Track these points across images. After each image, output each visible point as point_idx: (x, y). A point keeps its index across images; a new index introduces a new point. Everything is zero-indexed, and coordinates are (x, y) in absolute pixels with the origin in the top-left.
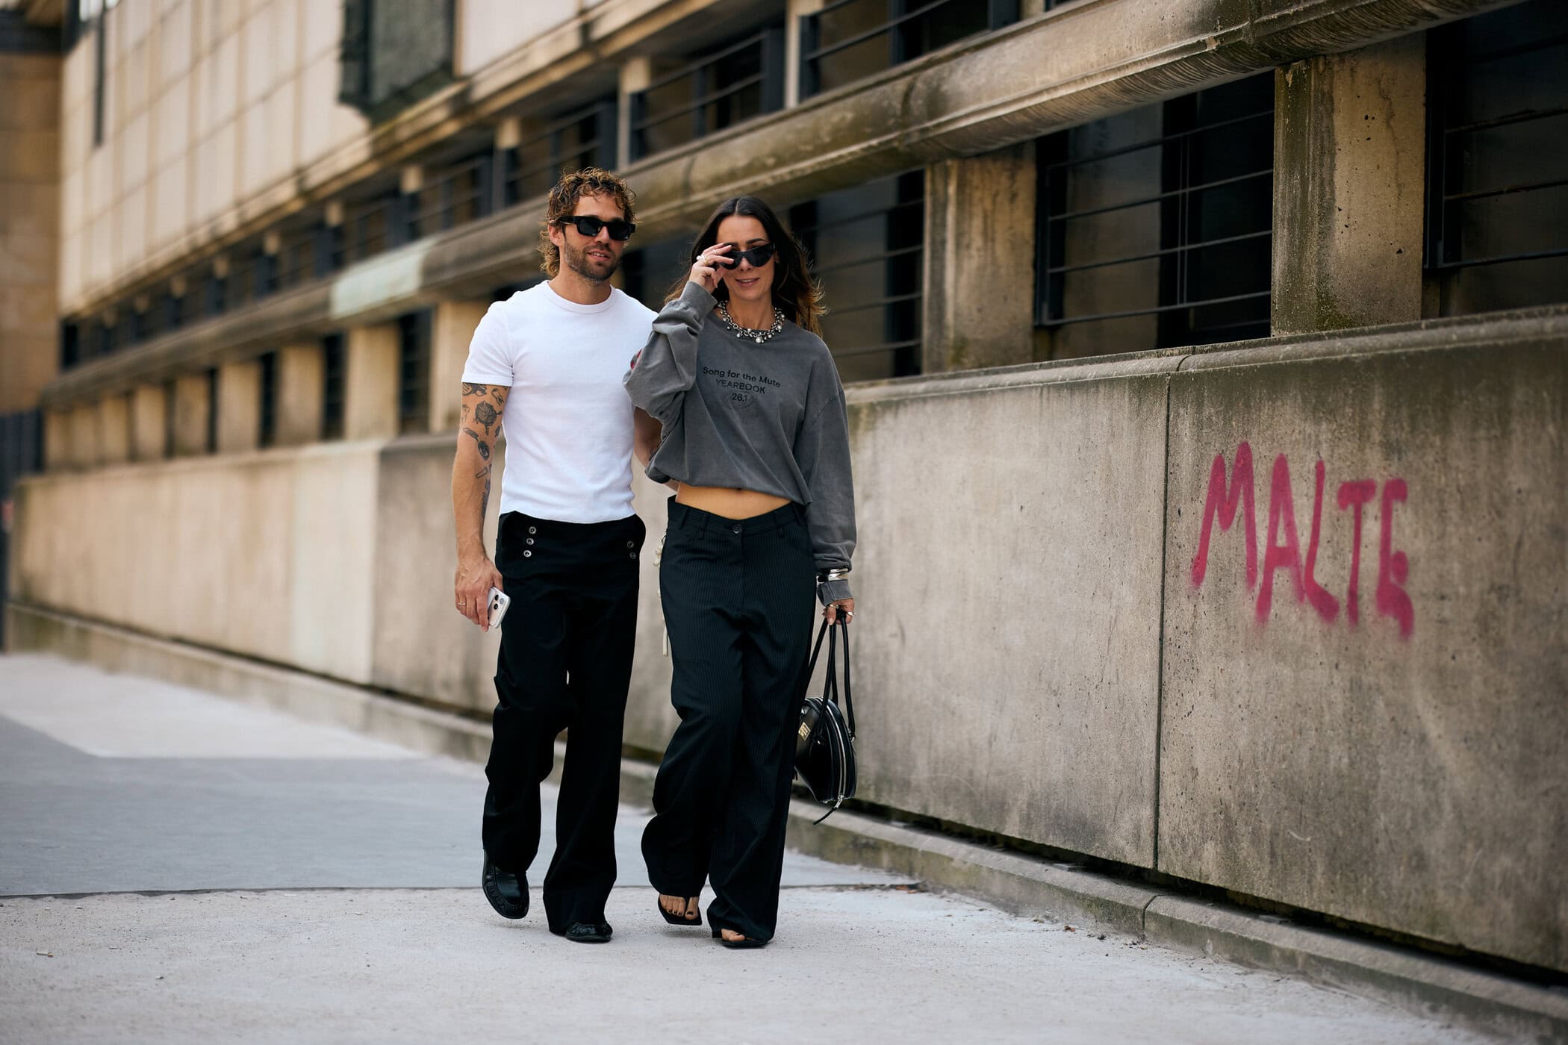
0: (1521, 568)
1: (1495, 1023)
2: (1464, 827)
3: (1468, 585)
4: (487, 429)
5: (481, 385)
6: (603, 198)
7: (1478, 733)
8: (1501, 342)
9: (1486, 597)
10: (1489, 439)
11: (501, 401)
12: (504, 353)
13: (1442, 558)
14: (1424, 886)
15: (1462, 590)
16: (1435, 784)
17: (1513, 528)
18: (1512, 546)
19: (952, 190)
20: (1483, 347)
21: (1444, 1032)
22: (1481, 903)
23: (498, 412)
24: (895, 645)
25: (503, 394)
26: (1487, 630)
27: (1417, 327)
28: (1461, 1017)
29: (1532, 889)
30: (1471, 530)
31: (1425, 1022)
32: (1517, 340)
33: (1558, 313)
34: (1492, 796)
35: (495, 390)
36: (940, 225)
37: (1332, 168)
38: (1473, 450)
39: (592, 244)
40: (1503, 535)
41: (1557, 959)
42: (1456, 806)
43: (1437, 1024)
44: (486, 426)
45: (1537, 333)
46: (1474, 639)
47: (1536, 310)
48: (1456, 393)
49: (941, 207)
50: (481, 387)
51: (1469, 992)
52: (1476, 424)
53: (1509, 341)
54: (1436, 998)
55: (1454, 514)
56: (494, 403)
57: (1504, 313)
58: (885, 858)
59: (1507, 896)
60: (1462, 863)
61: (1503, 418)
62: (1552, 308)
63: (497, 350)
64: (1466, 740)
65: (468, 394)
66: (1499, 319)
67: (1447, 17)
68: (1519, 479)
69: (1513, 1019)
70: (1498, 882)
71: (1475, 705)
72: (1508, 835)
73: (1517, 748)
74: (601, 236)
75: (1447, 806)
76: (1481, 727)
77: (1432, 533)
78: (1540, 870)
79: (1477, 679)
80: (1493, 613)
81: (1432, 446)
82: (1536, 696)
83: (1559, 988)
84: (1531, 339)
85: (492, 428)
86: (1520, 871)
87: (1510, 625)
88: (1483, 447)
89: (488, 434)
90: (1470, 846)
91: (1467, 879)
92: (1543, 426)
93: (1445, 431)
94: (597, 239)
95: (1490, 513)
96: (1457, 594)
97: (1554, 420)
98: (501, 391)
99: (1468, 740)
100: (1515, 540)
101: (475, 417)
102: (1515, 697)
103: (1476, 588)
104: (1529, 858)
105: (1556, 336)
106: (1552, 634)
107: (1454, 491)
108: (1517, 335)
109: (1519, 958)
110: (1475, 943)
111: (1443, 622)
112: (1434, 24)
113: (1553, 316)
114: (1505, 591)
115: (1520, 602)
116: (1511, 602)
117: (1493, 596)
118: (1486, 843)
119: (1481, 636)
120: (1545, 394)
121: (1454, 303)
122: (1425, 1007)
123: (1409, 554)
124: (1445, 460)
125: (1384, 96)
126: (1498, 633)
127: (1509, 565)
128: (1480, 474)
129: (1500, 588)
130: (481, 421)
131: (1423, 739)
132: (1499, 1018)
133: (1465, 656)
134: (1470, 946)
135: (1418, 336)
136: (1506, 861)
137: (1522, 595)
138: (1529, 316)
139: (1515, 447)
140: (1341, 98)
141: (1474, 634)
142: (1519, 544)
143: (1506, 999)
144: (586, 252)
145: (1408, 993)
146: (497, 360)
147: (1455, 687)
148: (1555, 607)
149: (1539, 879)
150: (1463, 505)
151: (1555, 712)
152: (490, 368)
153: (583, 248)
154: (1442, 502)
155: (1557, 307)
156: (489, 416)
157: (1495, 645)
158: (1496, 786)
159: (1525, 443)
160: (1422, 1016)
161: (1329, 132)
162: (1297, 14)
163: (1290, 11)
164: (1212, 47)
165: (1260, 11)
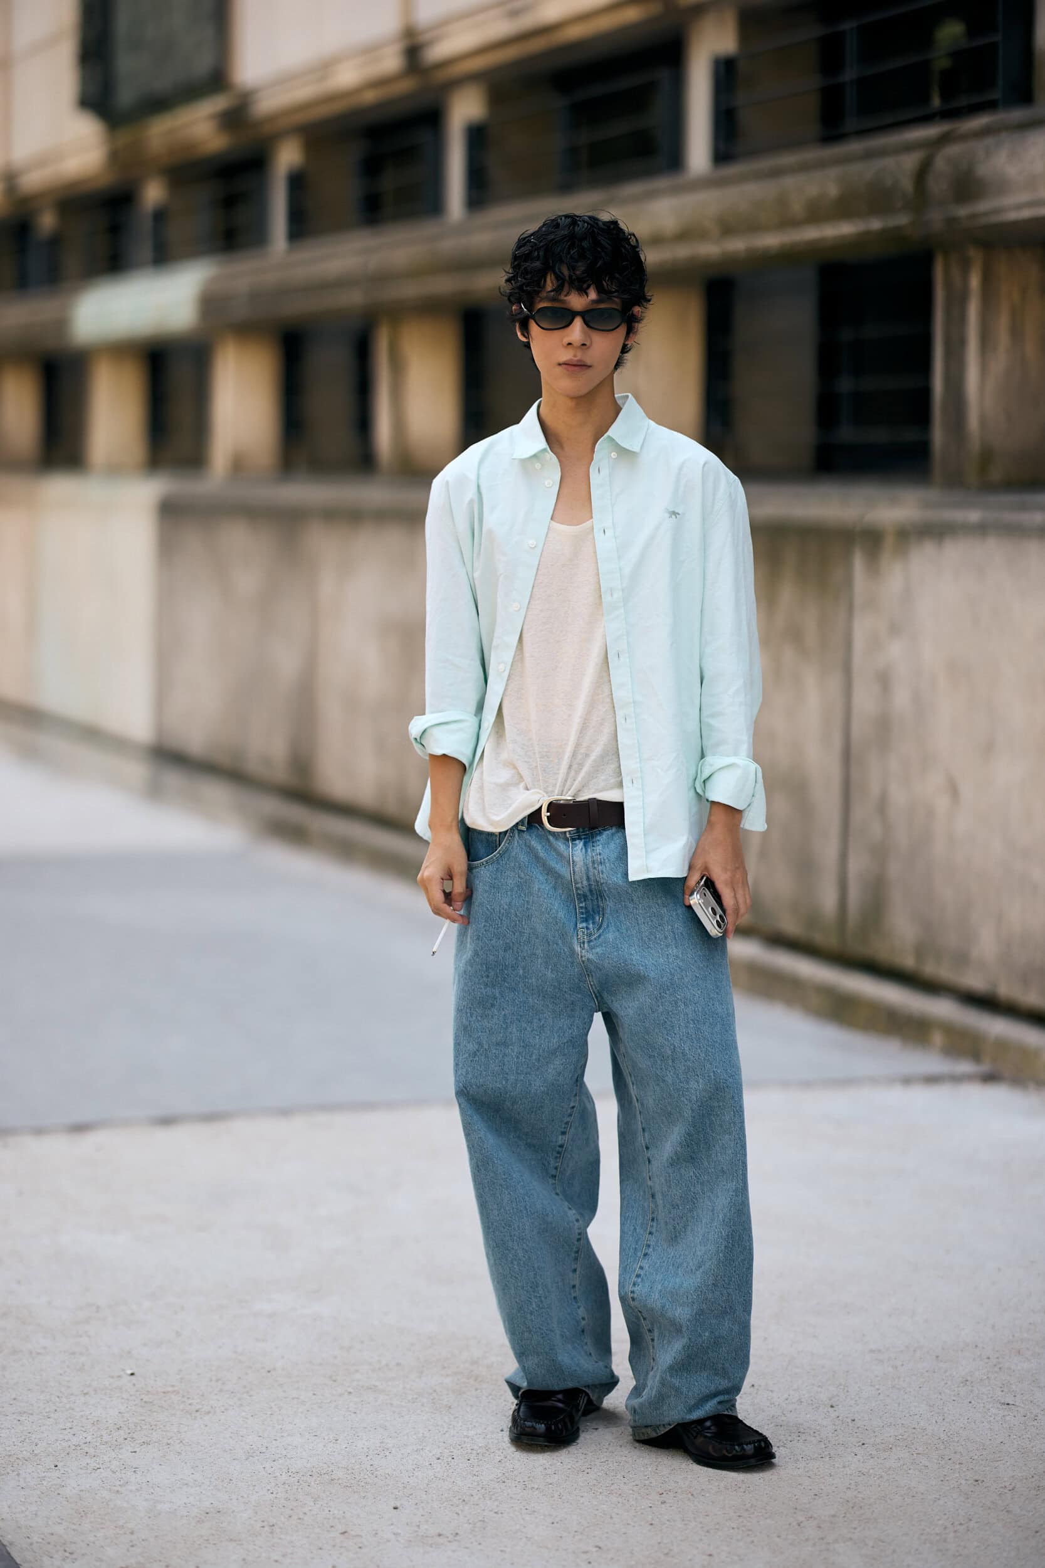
19: (975, 282)
24: (942, 803)
36: (957, 319)
49: (958, 301)
58: (938, 1038)
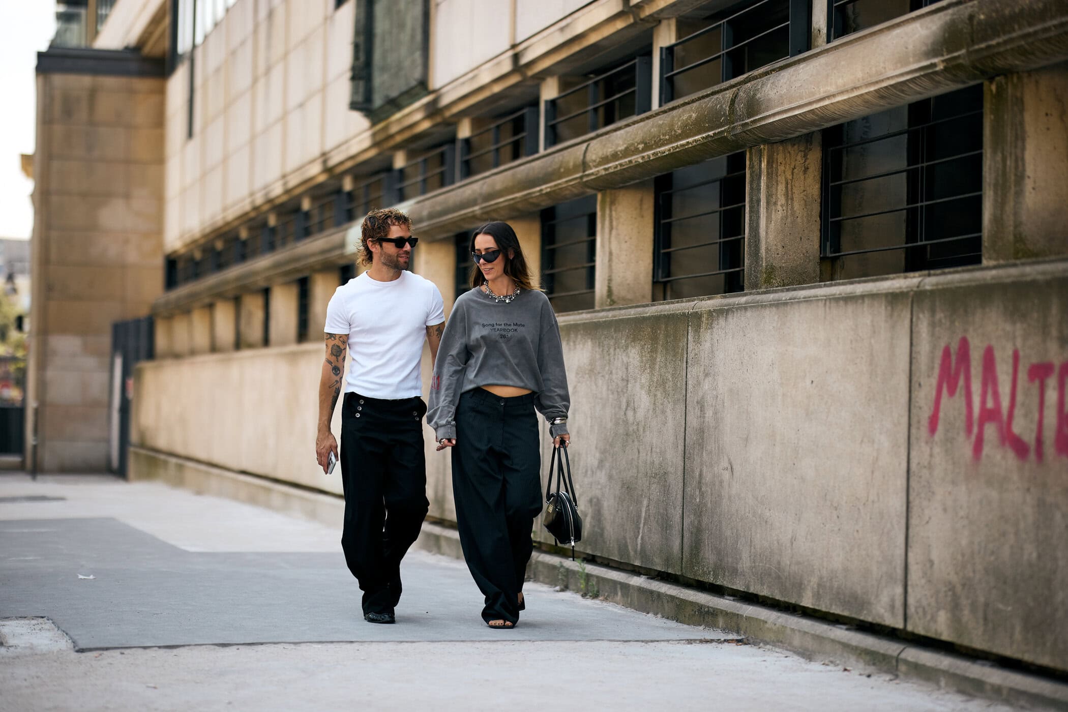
4: (337, 359)
5: (335, 334)
11: (345, 342)
19: (764, 165)
23: (342, 349)
24: (726, 477)
35: (340, 337)
36: (756, 189)
37: (1023, 149)
44: (336, 357)
49: (756, 177)
50: (333, 335)
56: (341, 343)
58: (721, 621)
74: (406, 247)
85: (340, 358)
89: (338, 362)
94: (404, 249)
98: (345, 336)
101: (331, 352)
125: (1059, 100)
130: (334, 355)
140: (1029, 99)
146: (342, 321)
156: (338, 352)
161: (1022, 123)
162: (998, 44)
163: (994, 42)
164: (940, 67)
165: (973, 42)
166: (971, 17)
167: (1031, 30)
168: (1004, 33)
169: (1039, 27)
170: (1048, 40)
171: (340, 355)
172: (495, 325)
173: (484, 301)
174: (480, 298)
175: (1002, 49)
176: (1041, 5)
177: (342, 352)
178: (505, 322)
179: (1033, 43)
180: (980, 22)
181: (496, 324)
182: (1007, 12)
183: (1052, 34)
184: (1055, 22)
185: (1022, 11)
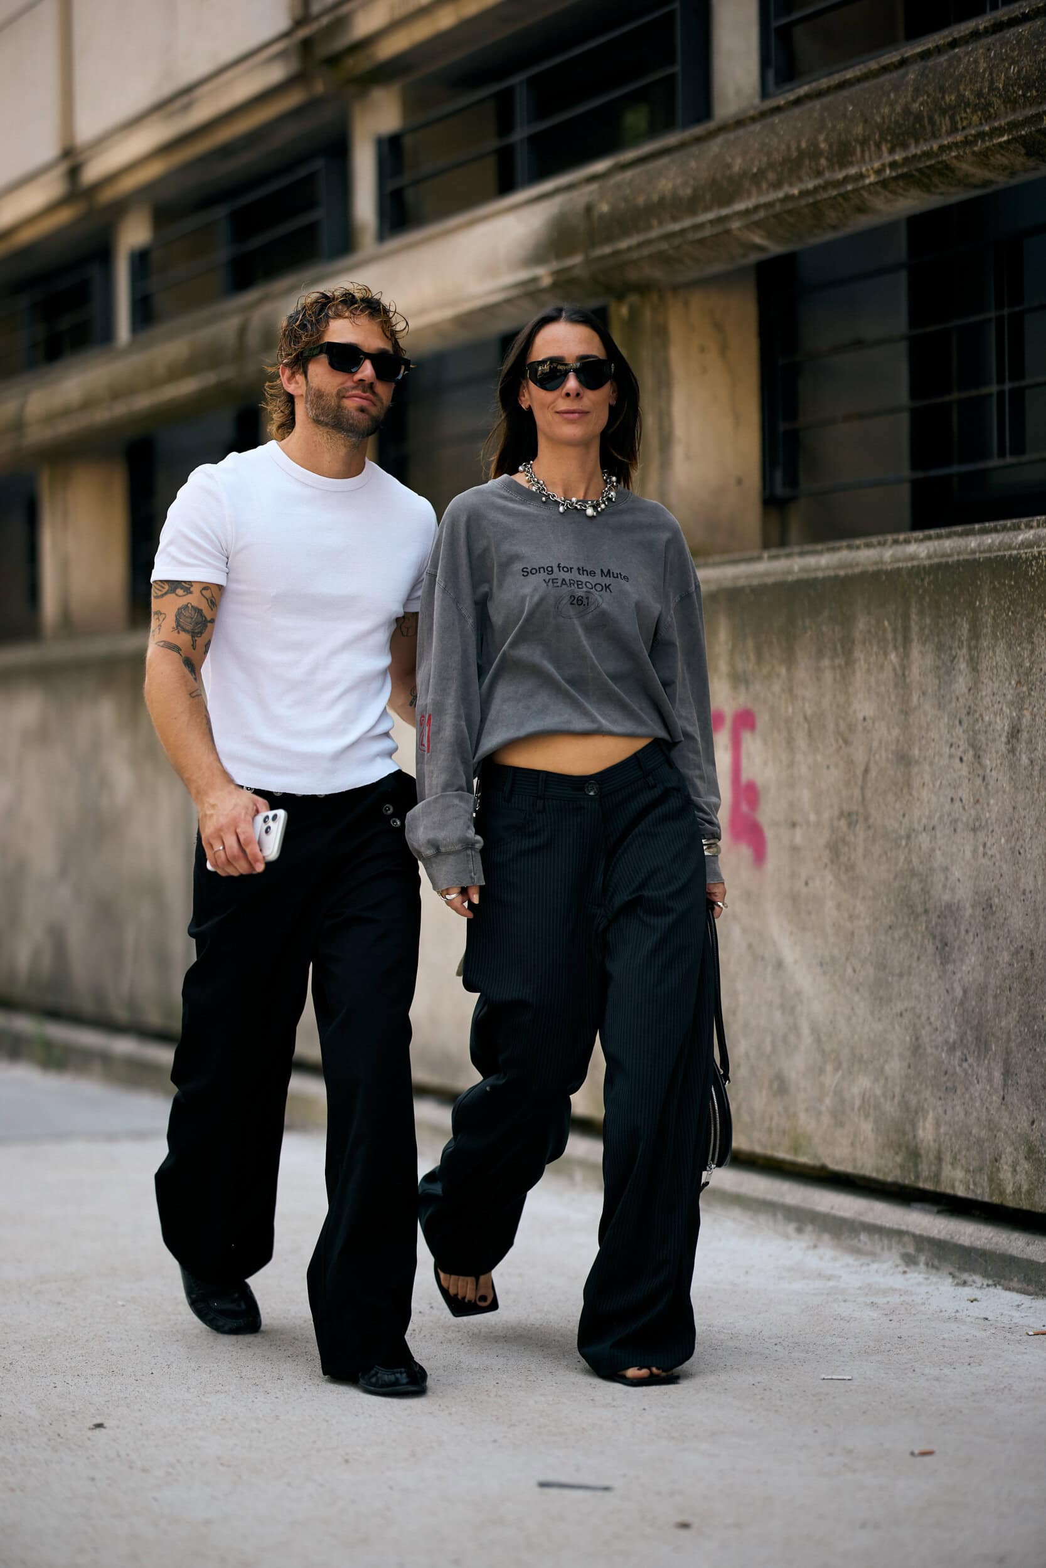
0: (869, 794)
1: (859, 1241)
2: (823, 1051)
3: (818, 813)
4: (194, 641)
5: (185, 582)
6: (363, 320)
7: (833, 958)
8: (842, 573)
9: (835, 823)
10: (833, 668)
11: (214, 604)
12: (217, 537)
13: (792, 785)
14: (786, 1109)
15: (812, 817)
16: (792, 1010)
17: (860, 755)
18: (859, 772)
20: (824, 579)
21: (811, 1252)
22: (841, 1125)
23: (209, 619)
25: (214, 594)
26: (838, 857)
27: (759, 558)
28: (826, 1237)
29: (891, 1109)
30: (819, 758)
31: (791, 1243)
32: (857, 570)
33: (896, 542)
34: (849, 1019)
35: (205, 588)
37: (669, 400)
38: (819, 679)
39: (350, 384)
40: (850, 762)
41: (917, 1177)
42: (815, 1030)
43: (803, 1245)
44: (192, 637)
45: (876, 563)
46: (826, 865)
47: (874, 540)
48: (800, 623)
50: (183, 584)
51: (834, 1212)
52: (820, 654)
53: (850, 572)
54: (801, 1218)
55: (801, 741)
56: (204, 606)
57: (844, 543)
59: (867, 1116)
60: (822, 1085)
61: (846, 646)
62: (890, 538)
63: (209, 532)
64: (821, 964)
65: (163, 596)
66: (839, 549)
67: (776, 249)
68: (863, 707)
69: (877, 1236)
70: (857, 1103)
71: (830, 930)
72: (865, 1057)
73: (871, 971)
74: (362, 372)
75: (806, 1031)
76: (836, 952)
77: (781, 761)
78: (897, 1090)
79: (830, 904)
80: (843, 840)
81: (778, 675)
82: (888, 920)
83: (919, 1205)
84: (871, 569)
85: (200, 641)
86: (878, 1092)
87: (860, 850)
88: (828, 676)
89: (194, 649)
90: (829, 1068)
91: (828, 1101)
92: (886, 654)
93: (790, 660)
94: (358, 376)
95: (837, 741)
96: (808, 823)
97: (896, 648)
98: (215, 590)
99: (826, 965)
100: (862, 768)
101: (174, 625)
102: (867, 921)
103: (826, 815)
104: (886, 1079)
105: (896, 565)
106: (902, 858)
107: (801, 719)
108: (857, 565)
109: (881, 1177)
110: (837, 1164)
111: (795, 849)
112: (762, 256)
113: (891, 546)
114: (854, 817)
115: (869, 827)
116: (860, 829)
117: (843, 823)
118: (845, 1065)
119: (832, 862)
120: (886, 623)
121: (794, 532)
122: (791, 1228)
123: (760, 781)
124: (791, 690)
125: (718, 327)
126: (849, 859)
127: (857, 792)
128: (826, 703)
129: (849, 814)
130: (184, 630)
131: (779, 965)
132: (863, 1237)
133: (818, 882)
134: (834, 1166)
135: (760, 567)
136: (863, 1082)
137: (871, 821)
138: (868, 546)
139: (859, 675)
140: (676, 328)
141: (826, 859)
142: (866, 771)
143: (869, 1218)
144: (341, 395)
145: (774, 1215)
146: (210, 548)
147: (809, 913)
148: (903, 833)
149: (896, 1100)
150: (810, 734)
151: (907, 935)
152: (195, 557)
153: (336, 390)
154: (789, 732)
155: (895, 536)
156: (197, 623)
157: (847, 870)
158: (853, 1009)
159: (869, 671)
160: (787, 1237)
161: (666, 364)
162: (629, 249)
163: (623, 244)
164: (546, 281)
165: (593, 243)
166: (589, 209)
167: (676, 227)
168: (638, 231)
169: (687, 223)
170: (701, 242)
171: (201, 633)
172: (556, 569)
173: (523, 508)
174: (512, 500)
175: (635, 255)
176: (689, 191)
177: (206, 626)
178: (581, 565)
179: (679, 247)
180: (602, 217)
181: (559, 566)
182: (641, 200)
183: (707, 232)
184: (710, 216)
185: (662, 200)
